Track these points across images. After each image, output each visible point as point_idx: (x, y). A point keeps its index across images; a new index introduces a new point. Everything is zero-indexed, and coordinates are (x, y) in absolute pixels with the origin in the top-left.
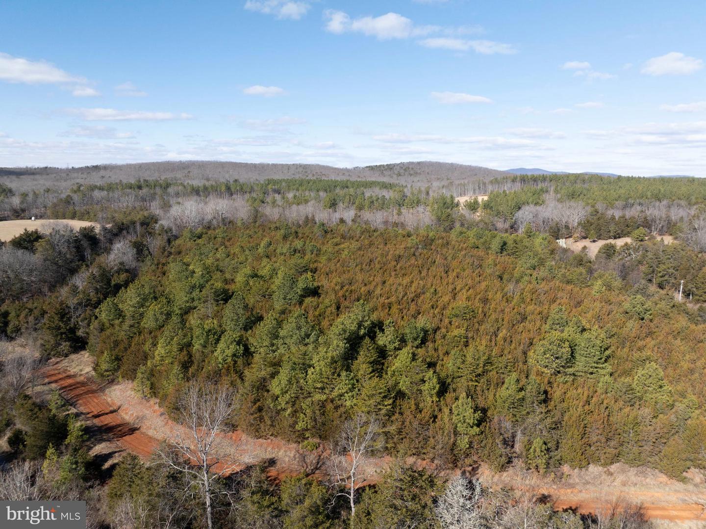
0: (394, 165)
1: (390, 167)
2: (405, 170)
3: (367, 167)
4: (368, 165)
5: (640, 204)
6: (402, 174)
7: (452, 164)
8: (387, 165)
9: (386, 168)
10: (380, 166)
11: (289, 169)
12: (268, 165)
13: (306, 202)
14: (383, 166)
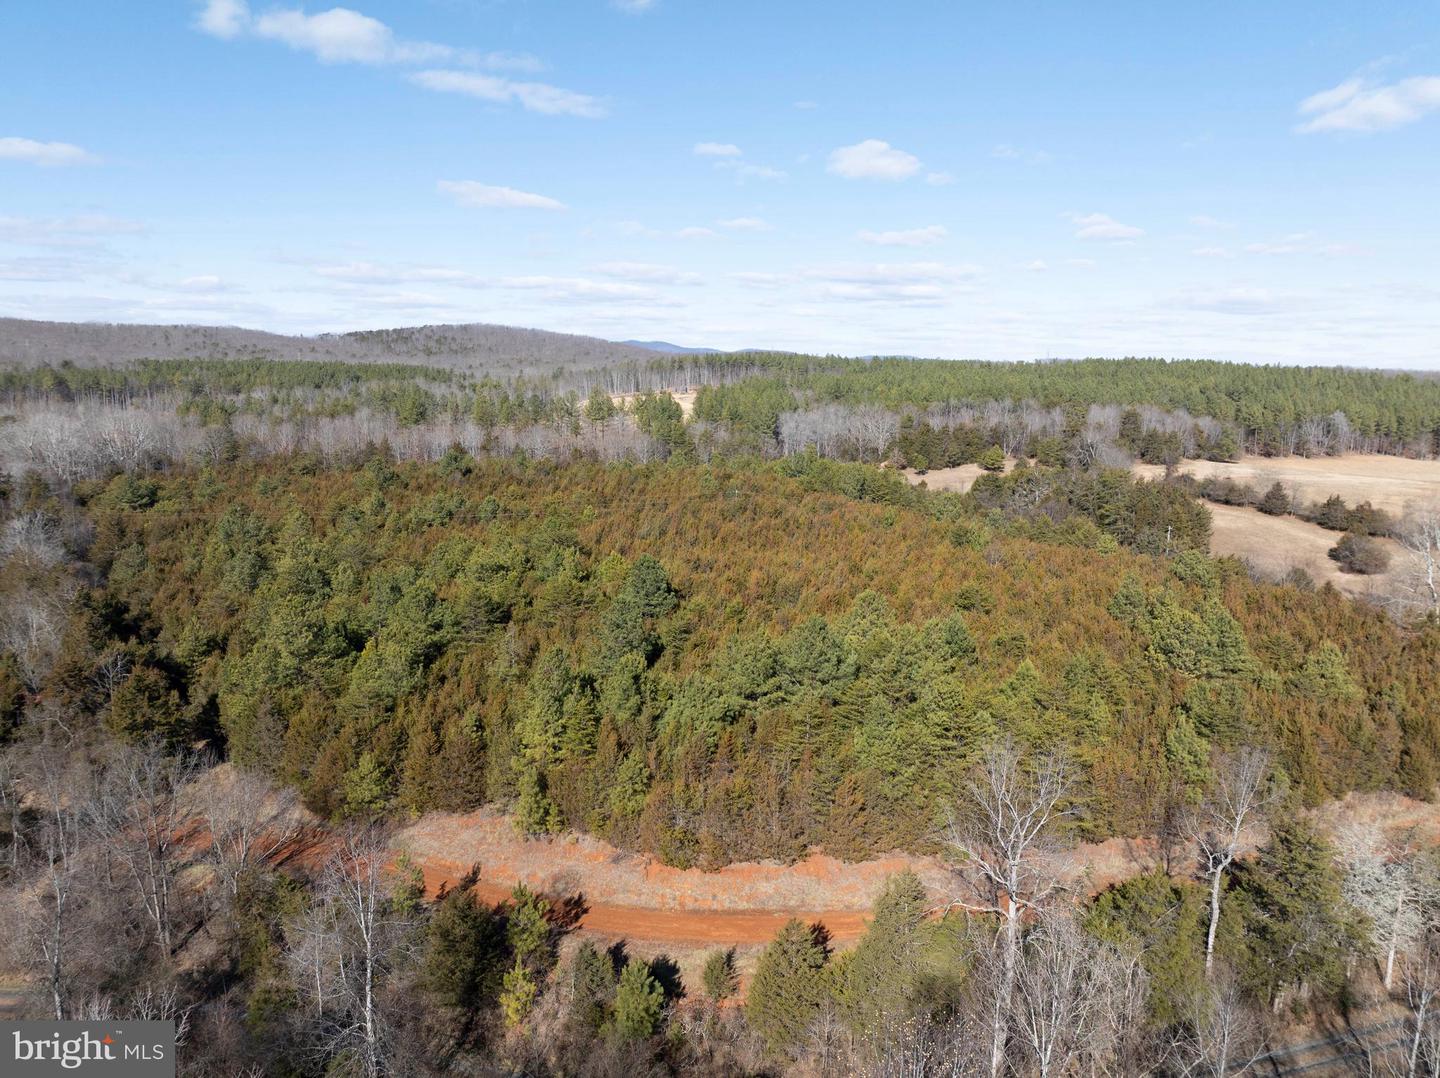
0: (412, 331)
1: (402, 336)
2: (438, 341)
3: (350, 334)
4: (353, 330)
5: (970, 407)
6: (434, 350)
7: (533, 330)
8: (395, 330)
9: (395, 336)
10: (380, 333)
11: (167, 338)
12: (109, 327)
13: (351, 411)
14: (387, 332)
